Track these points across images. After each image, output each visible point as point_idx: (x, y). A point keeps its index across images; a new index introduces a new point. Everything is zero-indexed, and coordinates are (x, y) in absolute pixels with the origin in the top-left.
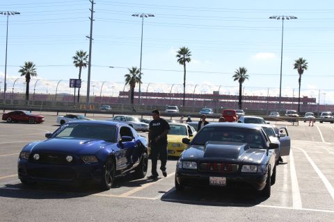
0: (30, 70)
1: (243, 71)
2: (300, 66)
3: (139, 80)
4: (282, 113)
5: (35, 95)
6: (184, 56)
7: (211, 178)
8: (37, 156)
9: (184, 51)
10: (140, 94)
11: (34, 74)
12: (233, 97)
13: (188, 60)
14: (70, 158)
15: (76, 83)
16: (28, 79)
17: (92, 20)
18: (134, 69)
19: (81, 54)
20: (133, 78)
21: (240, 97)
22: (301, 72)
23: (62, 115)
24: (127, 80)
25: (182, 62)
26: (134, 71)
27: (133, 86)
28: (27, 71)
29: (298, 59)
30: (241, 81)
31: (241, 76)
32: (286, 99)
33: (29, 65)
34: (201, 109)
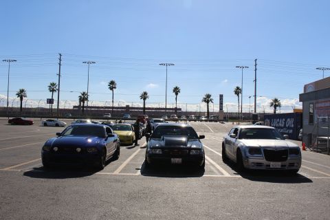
0: (23, 94)
1: (145, 93)
2: (176, 91)
3: (87, 99)
4: (169, 117)
5: (25, 109)
6: (112, 85)
7: (172, 159)
8: (56, 149)
9: (112, 83)
10: (88, 107)
11: (25, 96)
12: (140, 108)
13: (115, 88)
14: (79, 150)
15: (50, 101)
16: (21, 99)
17: (60, 64)
18: (84, 93)
19: (53, 84)
20: (84, 98)
21: (144, 108)
22: (177, 94)
23: (45, 120)
24: (80, 99)
25: (111, 89)
26: (84, 94)
27: (84, 103)
28: (21, 94)
29: (175, 87)
30: (145, 99)
31: (144, 96)
32: (170, 109)
33: (22, 91)
34: (123, 115)
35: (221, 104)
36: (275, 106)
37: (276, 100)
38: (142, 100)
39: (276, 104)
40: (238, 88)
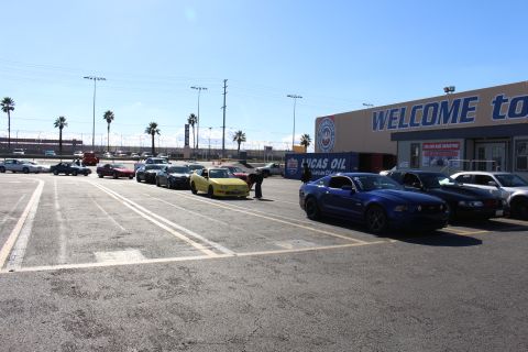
1: (62, 119)
2: (109, 117)
6: (7, 105)
9: (7, 101)
12: (55, 141)
13: (12, 109)
21: (61, 141)
22: (109, 121)
25: (7, 110)
30: (61, 127)
31: (61, 123)
34: (44, 151)
35: (187, 136)
36: (239, 141)
37: (240, 133)
38: (58, 129)
39: (240, 137)
40: (193, 116)
